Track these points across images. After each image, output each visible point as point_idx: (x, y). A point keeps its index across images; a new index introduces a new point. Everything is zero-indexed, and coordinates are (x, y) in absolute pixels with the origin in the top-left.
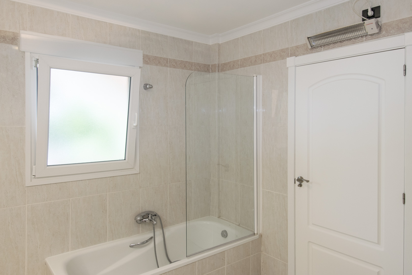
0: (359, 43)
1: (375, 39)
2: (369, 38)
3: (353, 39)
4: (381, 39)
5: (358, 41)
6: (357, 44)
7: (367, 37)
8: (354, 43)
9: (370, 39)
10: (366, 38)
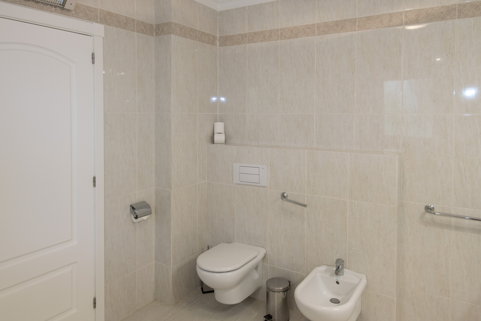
0: (48, 12)
1: (64, 14)
2: (59, 10)
3: (40, 3)
4: (70, 18)
5: (47, 9)
6: (45, 11)
7: (56, 8)
8: (42, 10)
9: (59, 12)
10: (55, 10)
